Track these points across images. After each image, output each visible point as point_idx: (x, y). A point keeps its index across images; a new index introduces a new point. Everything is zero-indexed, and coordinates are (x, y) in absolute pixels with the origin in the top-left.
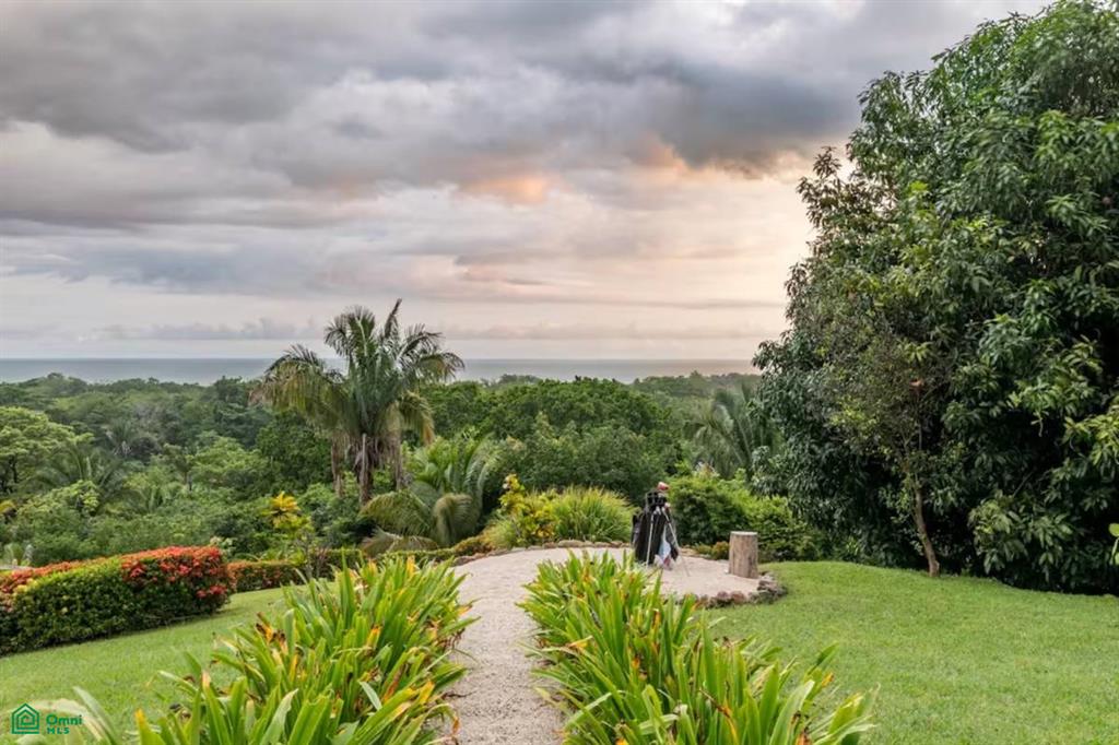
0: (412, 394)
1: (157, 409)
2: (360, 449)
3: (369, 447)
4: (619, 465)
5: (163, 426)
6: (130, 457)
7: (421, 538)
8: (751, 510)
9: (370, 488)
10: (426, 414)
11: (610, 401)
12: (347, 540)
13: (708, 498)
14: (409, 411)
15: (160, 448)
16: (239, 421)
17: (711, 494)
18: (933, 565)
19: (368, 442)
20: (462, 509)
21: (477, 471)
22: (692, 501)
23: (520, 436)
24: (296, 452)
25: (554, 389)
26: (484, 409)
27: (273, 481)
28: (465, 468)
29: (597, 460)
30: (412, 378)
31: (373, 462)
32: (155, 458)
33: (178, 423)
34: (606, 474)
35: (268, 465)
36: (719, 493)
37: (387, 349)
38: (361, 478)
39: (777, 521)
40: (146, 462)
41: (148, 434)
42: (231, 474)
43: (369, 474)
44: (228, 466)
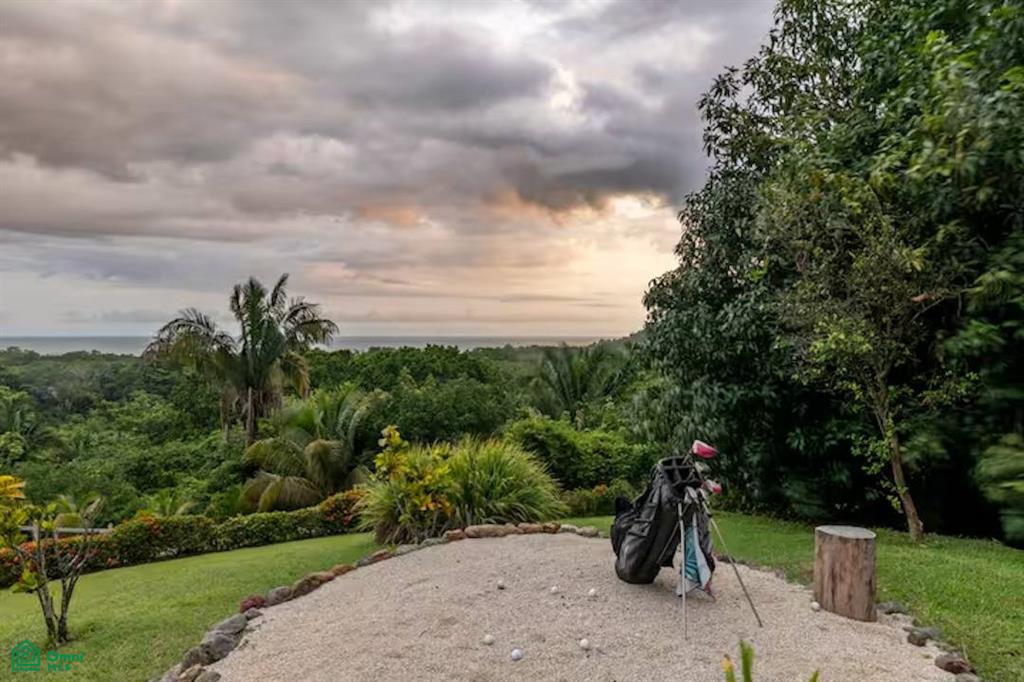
0: (293, 353)
1: (97, 374)
2: (247, 400)
3: (254, 400)
4: (470, 410)
5: (102, 387)
6: (72, 412)
7: (297, 479)
8: (582, 445)
9: (255, 434)
10: (304, 370)
11: (454, 362)
12: (235, 479)
13: (548, 437)
14: (289, 368)
15: (98, 404)
16: (165, 382)
17: (550, 433)
18: (914, 524)
19: (253, 393)
20: (335, 453)
21: (349, 418)
22: (535, 440)
23: (386, 389)
24: (203, 405)
25: (411, 353)
26: (357, 369)
27: (184, 428)
28: (338, 415)
29: (454, 407)
30: (293, 341)
31: (258, 412)
32: (93, 412)
33: (113, 384)
34: (461, 418)
35: (180, 416)
36: (556, 432)
37: (272, 315)
38: (247, 426)
39: (602, 454)
40: (86, 416)
41: (88, 394)
42: (150, 423)
43: (255, 423)
44: (147, 416)
